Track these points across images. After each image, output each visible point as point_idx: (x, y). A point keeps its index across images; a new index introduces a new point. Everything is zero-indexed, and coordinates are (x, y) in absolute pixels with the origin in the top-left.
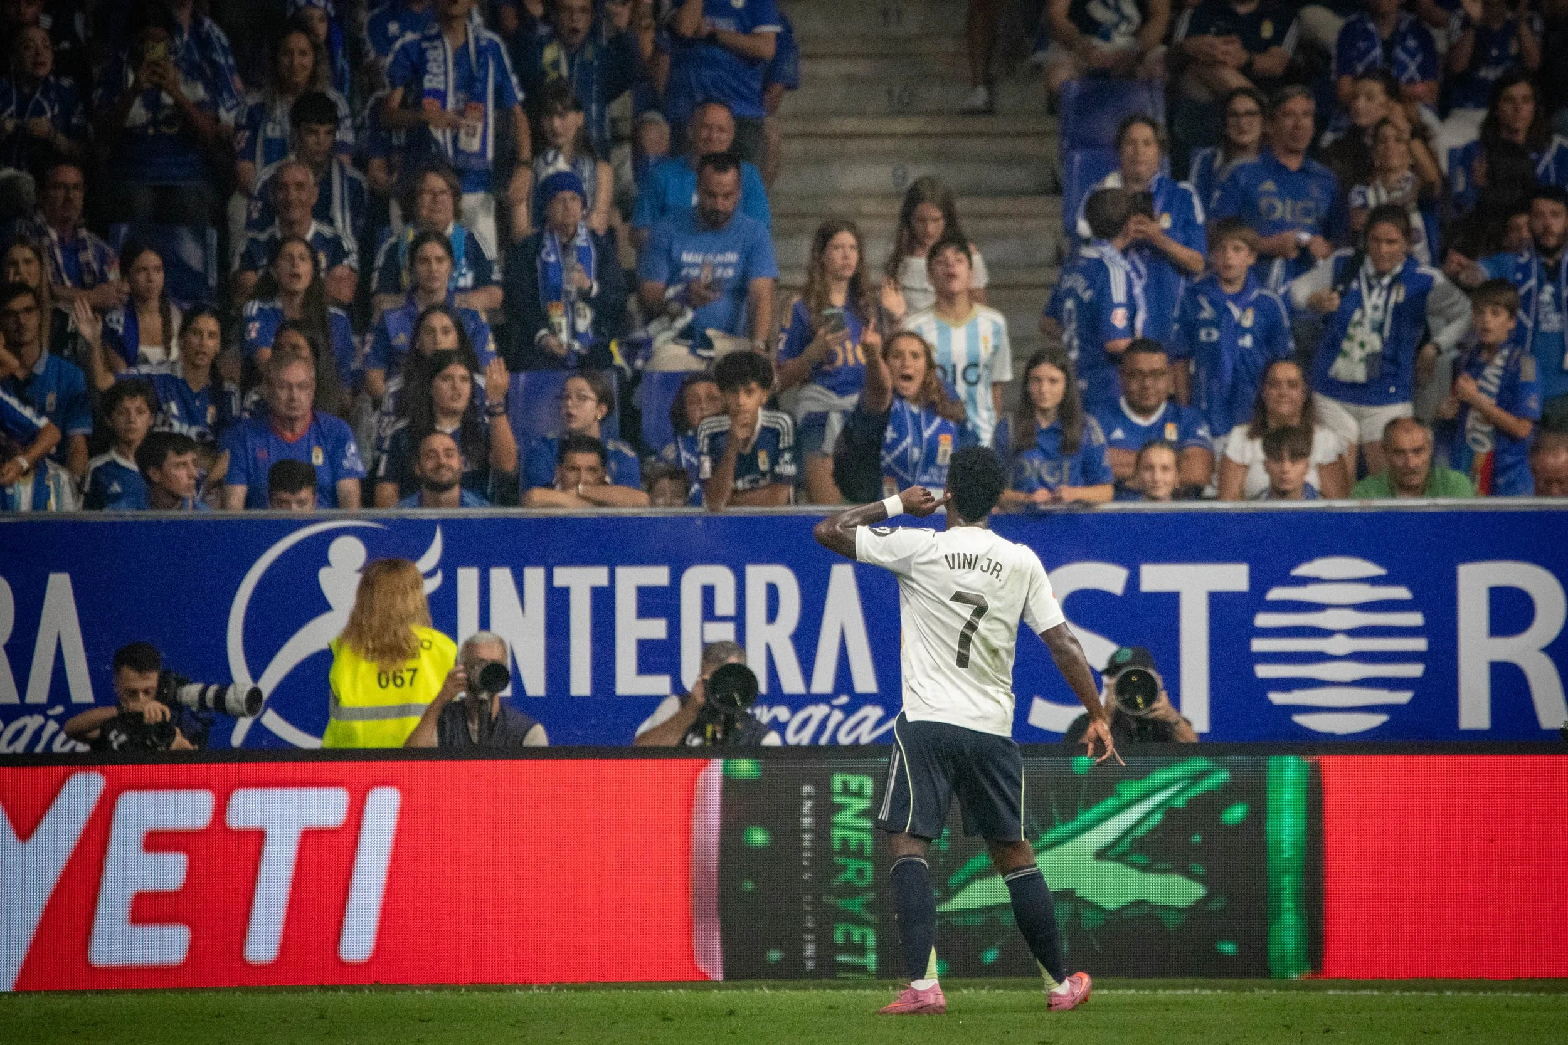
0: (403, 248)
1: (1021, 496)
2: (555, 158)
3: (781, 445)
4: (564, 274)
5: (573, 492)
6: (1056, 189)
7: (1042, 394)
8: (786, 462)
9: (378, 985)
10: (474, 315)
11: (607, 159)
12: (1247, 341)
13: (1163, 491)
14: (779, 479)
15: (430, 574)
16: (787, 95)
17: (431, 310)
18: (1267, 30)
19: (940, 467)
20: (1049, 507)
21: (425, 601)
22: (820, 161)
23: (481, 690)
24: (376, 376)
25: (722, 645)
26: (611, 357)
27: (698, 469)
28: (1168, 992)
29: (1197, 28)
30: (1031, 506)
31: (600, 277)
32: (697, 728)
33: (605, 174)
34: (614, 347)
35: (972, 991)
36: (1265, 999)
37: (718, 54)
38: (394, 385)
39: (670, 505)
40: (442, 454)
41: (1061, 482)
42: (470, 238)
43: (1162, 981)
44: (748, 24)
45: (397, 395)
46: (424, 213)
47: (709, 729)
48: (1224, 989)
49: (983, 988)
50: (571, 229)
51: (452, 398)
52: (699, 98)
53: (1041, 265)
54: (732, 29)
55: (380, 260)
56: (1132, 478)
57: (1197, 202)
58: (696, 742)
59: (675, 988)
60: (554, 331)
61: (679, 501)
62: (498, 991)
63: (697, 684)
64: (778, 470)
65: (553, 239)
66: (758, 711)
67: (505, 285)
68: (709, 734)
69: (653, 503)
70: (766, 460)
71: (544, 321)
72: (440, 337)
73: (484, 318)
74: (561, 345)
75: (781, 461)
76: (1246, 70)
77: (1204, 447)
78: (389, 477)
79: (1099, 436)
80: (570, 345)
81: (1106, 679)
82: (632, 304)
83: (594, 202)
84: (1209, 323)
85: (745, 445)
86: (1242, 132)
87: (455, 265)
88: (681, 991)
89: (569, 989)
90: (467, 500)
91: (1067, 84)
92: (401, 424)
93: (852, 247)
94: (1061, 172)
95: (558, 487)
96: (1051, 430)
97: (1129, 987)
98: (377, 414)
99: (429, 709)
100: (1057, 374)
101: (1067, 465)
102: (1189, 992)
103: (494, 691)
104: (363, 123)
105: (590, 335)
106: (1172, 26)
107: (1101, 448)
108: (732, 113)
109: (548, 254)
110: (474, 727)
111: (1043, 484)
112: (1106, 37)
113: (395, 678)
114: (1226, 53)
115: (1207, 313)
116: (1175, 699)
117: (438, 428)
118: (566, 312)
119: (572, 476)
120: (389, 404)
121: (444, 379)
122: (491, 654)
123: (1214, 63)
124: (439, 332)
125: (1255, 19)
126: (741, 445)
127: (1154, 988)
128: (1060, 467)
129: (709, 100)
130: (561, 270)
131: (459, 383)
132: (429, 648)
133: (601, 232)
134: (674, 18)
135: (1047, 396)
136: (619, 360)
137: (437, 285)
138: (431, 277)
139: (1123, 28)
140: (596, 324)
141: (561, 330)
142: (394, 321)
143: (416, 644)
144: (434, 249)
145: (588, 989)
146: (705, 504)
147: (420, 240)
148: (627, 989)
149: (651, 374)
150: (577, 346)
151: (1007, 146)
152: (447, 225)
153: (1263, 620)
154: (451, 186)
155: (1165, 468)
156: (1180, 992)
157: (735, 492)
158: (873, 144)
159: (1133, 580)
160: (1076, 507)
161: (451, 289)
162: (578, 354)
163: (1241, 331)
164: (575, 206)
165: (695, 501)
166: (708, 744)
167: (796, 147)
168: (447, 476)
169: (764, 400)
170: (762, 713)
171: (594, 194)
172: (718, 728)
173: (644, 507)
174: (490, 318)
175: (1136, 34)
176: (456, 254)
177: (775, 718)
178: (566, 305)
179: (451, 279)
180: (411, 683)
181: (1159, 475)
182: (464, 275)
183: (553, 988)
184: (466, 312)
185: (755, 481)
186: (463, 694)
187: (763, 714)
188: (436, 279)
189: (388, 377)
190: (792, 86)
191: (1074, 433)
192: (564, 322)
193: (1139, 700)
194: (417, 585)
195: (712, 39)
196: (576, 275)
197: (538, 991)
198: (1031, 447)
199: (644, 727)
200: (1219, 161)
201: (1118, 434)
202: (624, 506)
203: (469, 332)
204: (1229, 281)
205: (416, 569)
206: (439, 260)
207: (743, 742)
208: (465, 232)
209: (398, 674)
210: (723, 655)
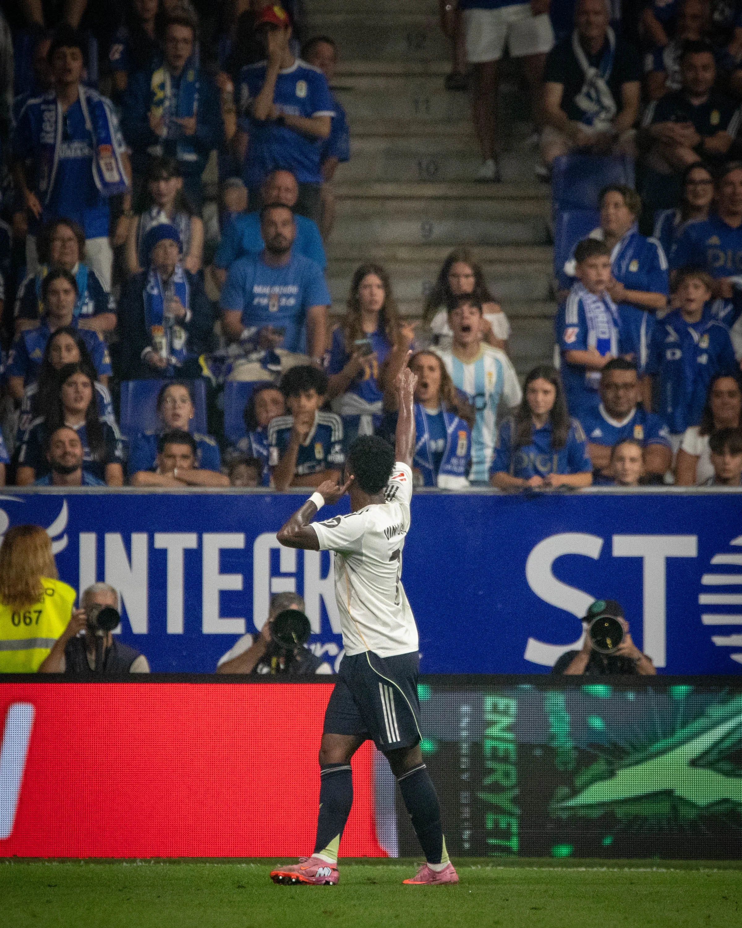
0: (39, 283)
1: (519, 481)
2: (159, 213)
3: (333, 439)
4: (165, 304)
5: (170, 475)
6: (549, 241)
7: (537, 402)
8: (337, 452)
9: (17, 858)
10: (94, 335)
11: (200, 215)
12: (703, 359)
13: (631, 478)
14: (330, 466)
15: (58, 538)
16: (341, 166)
17: (59, 331)
18: (715, 118)
19: (459, 458)
20: (542, 490)
21: (53, 559)
22: (365, 217)
23: (98, 629)
24: (17, 382)
25: (286, 595)
26: (200, 369)
27: (268, 458)
28: (632, 870)
29: (660, 117)
30: (528, 489)
31: (193, 308)
32: (265, 660)
33: (197, 226)
34: (202, 361)
35: (479, 867)
36: (708, 876)
37: (287, 134)
38: (31, 390)
39: (247, 485)
40: (67, 444)
41: (551, 471)
42: (92, 275)
43: (626, 861)
44: (309, 110)
45: (33, 398)
46: (56, 255)
47: (274, 660)
48: (675, 868)
49: (488, 865)
50: (170, 269)
51: (76, 400)
52: (270, 167)
53: (537, 300)
54: (297, 113)
55: (21, 292)
56: (608, 467)
57: (661, 253)
58: (265, 670)
59: (248, 863)
60: (156, 349)
61: (252, 483)
62: (109, 863)
63: (265, 626)
64: (330, 458)
65: (156, 276)
66: (313, 647)
67: (119, 313)
68: (274, 664)
69: (233, 484)
70: (321, 450)
71: (149, 340)
72: (64, 354)
73: (101, 337)
74: (161, 360)
75: (333, 452)
76: (698, 149)
77: (665, 445)
78: (28, 462)
79: (581, 435)
80: (168, 360)
81: (585, 625)
82: (217, 328)
83: (189, 248)
84: (674, 345)
85: (305, 440)
86: (696, 195)
87: (79, 296)
88: (252, 865)
89: (165, 862)
90: (87, 480)
91: (557, 159)
92: (38, 421)
93: (379, 287)
94: (552, 227)
95: (158, 471)
96: (544, 431)
97: (602, 866)
98: (18, 413)
99: (57, 643)
100: (549, 387)
101: (556, 458)
102: (649, 870)
103: (108, 629)
104: (9, 185)
105: (185, 351)
106: (641, 113)
107: (582, 444)
108: (297, 179)
109: (152, 288)
110: (92, 657)
111: (537, 472)
112: (589, 122)
113: (25, 618)
114: (683, 136)
115: (673, 337)
116: (639, 642)
117: (67, 424)
118: (166, 333)
119: (169, 462)
120: (27, 405)
121: (70, 385)
122: (105, 600)
123: (672, 143)
124: (63, 349)
125: (706, 110)
126: (301, 440)
127: (621, 867)
128: (551, 460)
129: (277, 168)
130: (162, 301)
131: (81, 387)
132: (52, 595)
133: (194, 271)
134: (251, 105)
135: (542, 404)
136: (206, 372)
137: (64, 312)
138: (59, 305)
139: (603, 115)
140: (189, 343)
141: (161, 348)
142: (30, 339)
143: (41, 591)
144: (62, 284)
145: (179, 863)
146: (272, 485)
147: (52, 276)
148: (209, 863)
149: (231, 383)
150: (174, 360)
151: (511, 207)
152: (72, 266)
153: (708, 579)
154: (77, 235)
155: (633, 460)
156: (642, 870)
157: (297, 475)
158: (408, 205)
159: (607, 547)
160: (562, 490)
161: (76, 315)
162: (175, 367)
163: (698, 351)
164: (173, 251)
165: (263, 482)
166: (273, 672)
167: (347, 206)
168: (71, 461)
169: (320, 404)
170: (315, 648)
171: (189, 242)
172: (282, 660)
173: (226, 486)
174: (106, 338)
175: (612, 121)
176: (80, 290)
177: (326, 653)
178: (166, 328)
179: (76, 307)
180: (37, 622)
181: (628, 465)
182: (87, 304)
183: (153, 862)
184: (87, 332)
185: (313, 467)
186: (83, 632)
187: (317, 650)
188: (64, 307)
189: (26, 384)
190: (344, 159)
191: (562, 433)
192: (164, 341)
193: (609, 641)
194: (46, 545)
195: (281, 121)
196: (174, 305)
197: (140, 864)
198: (528, 443)
199: (225, 658)
200: (678, 219)
201: (597, 433)
202: (211, 486)
203: (89, 348)
204: (690, 313)
205: (46, 535)
206: (66, 292)
207: (302, 671)
208: (87, 270)
209: (27, 615)
210: (286, 603)
